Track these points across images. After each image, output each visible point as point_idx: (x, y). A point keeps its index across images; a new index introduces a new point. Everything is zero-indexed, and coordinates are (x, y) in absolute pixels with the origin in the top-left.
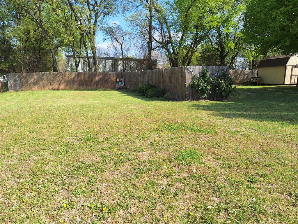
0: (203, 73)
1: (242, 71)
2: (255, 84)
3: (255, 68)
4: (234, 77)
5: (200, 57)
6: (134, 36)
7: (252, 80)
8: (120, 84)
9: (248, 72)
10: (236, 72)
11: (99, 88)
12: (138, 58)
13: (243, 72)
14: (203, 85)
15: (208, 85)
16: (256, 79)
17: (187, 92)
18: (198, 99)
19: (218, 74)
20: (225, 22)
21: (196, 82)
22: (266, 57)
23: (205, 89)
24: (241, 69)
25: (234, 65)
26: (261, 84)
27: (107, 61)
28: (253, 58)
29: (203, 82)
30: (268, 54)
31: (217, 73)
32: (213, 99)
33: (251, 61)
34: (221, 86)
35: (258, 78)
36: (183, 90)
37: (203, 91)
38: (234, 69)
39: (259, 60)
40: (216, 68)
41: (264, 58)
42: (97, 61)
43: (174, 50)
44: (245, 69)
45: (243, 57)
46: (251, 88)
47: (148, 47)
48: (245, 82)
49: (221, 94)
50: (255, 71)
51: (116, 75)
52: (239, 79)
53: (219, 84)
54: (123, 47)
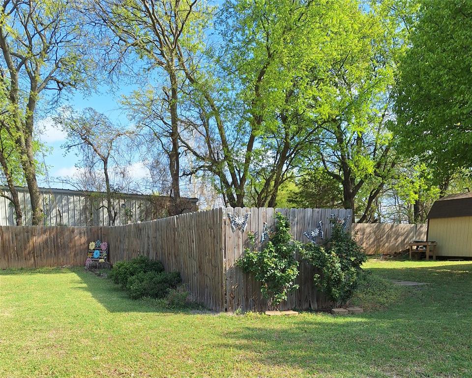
0: (277, 229)
1: (392, 226)
2: (421, 257)
3: (421, 220)
4: (374, 241)
5: (296, 194)
6: (139, 139)
7: (415, 247)
8: (96, 256)
9: (405, 230)
10: (378, 228)
11: (43, 267)
12: (148, 192)
13: (394, 229)
14: (276, 265)
15: (289, 264)
16: (425, 246)
17: (230, 286)
18: (262, 307)
19: (320, 233)
20: (351, 108)
21: (254, 255)
22: (446, 195)
23: (282, 277)
24: (389, 223)
25: (376, 215)
26: (436, 257)
27: (72, 199)
28: (417, 196)
29: (275, 257)
30: (450, 188)
31: (317, 231)
32: (306, 306)
33: (413, 203)
34: (328, 269)
35: (429, 244)
36: (220, 278)
37: (276, 284)
38: (375, 221)
39: (429, 204)
40: (316, 214)
41: (441, 197)
42: (38, 198)
43: (233, 175)
44: (400, 223)
45: (395, 195)
46: (414, 267)
47: (171, 166)
48: (400, 253)
49: (329, 290)
50: (421, 227)
51: (87, 232)
52: (387, 244)
53: (323, 261)
54: (108, 164)
